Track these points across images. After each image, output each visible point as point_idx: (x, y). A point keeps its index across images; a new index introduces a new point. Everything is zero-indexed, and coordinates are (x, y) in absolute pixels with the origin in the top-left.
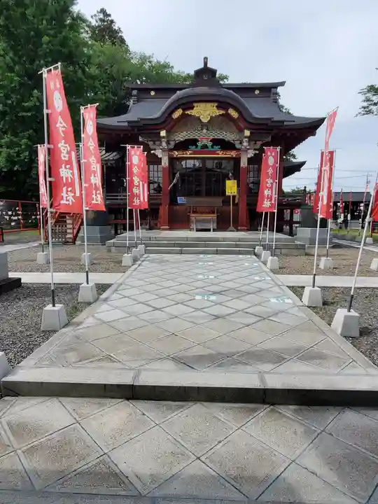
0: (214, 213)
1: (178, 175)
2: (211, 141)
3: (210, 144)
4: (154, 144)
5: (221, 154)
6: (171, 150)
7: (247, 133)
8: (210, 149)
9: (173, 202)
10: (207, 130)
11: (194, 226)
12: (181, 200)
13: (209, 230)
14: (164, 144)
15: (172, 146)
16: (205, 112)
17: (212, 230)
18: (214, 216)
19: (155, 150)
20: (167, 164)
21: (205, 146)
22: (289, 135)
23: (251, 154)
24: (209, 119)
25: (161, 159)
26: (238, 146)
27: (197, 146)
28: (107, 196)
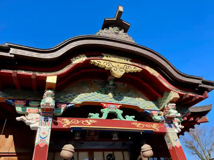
2: (120, 108)
4: (27, 104)
5: (139, 126)
8: (121, 118)
19: (25, 114)
20: (47, 141)
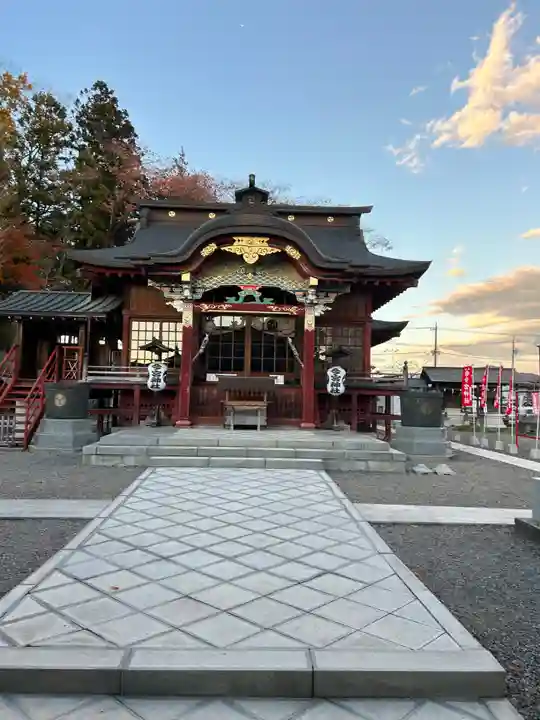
0: (262, 399)
1: (206, 338)
3: (257, 295)
4: (172, 292)
5: (275, 310)
6: (198, 302)
7: (314, 281)
8: (258, 302)
9: (199, 381)
10: (255, 274)
11: (231, 420)
12: (212, 377)
13: (254, 427)
14: (187, 293)
15: (199, 296)
16: (251, 248)
17: (259, 427)
18: (262, 405)
19: (173, 300)
20: (191, 323)
21: (250, 298)
22: (377, 284)
23: (319, 311)
24: (257, 258)
25: (181, 314)
26: (299, 299)
27: (238, 298)
28: (90, 369)
